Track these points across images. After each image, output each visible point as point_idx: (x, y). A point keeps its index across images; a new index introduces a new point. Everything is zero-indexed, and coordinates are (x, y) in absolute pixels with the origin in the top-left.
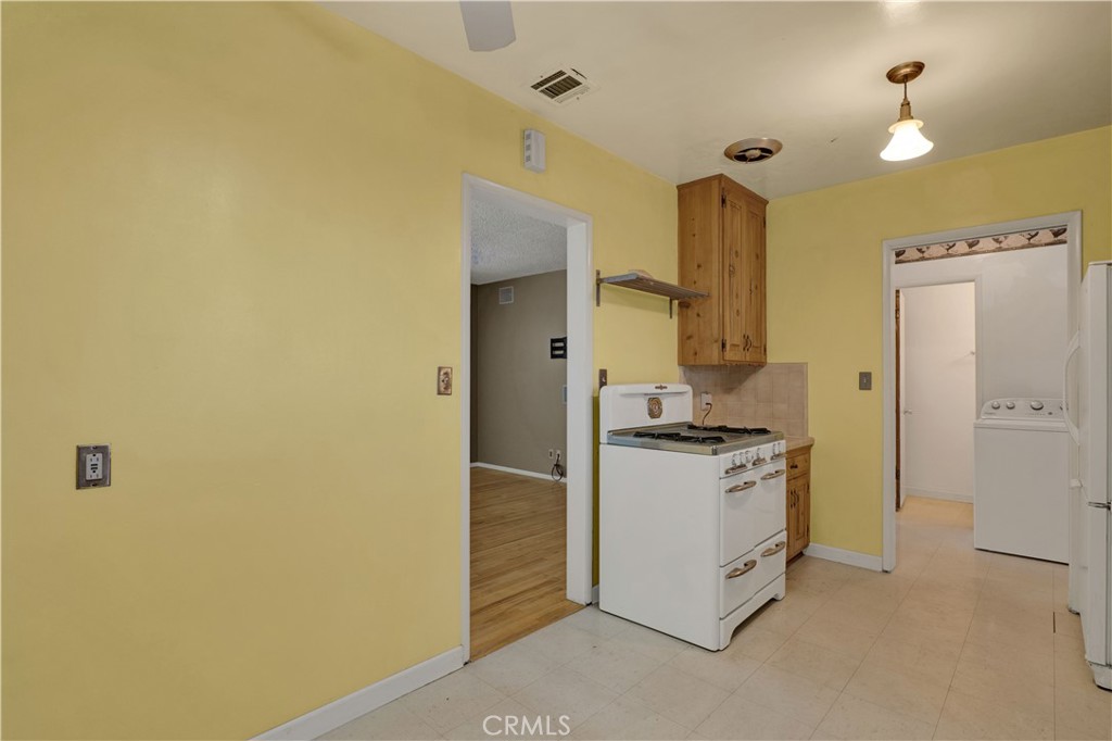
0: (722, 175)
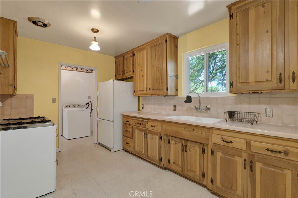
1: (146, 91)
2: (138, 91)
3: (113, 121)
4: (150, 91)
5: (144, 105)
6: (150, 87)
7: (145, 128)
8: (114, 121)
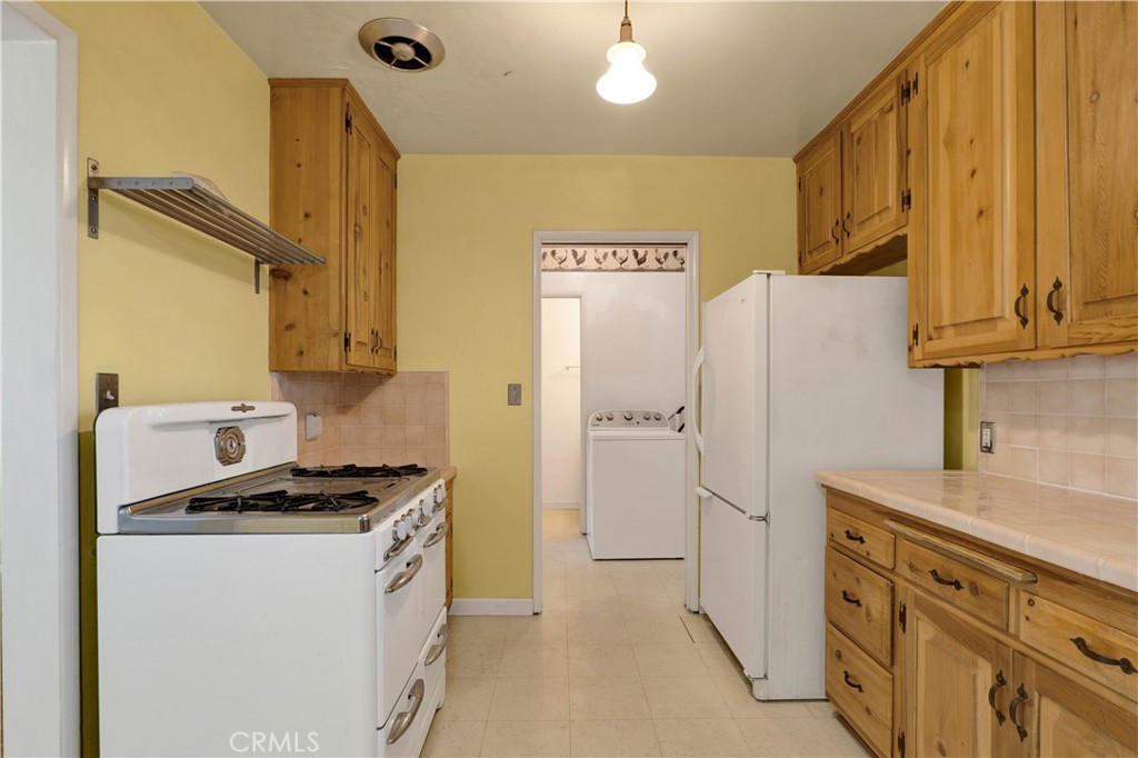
0: (347, 80)
1: (1015, 320)
2: (939, 328)
3: (764, 519)
4: (1059, 317)
5: (999, 430)
6: (1058, 285)
7: (1006, 631)
8: (772, 519)
